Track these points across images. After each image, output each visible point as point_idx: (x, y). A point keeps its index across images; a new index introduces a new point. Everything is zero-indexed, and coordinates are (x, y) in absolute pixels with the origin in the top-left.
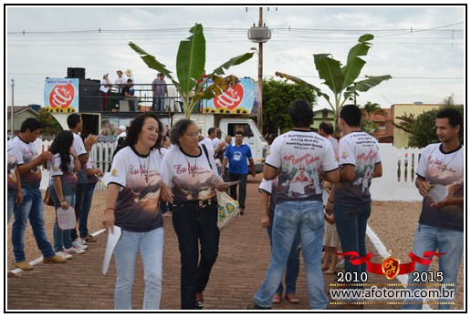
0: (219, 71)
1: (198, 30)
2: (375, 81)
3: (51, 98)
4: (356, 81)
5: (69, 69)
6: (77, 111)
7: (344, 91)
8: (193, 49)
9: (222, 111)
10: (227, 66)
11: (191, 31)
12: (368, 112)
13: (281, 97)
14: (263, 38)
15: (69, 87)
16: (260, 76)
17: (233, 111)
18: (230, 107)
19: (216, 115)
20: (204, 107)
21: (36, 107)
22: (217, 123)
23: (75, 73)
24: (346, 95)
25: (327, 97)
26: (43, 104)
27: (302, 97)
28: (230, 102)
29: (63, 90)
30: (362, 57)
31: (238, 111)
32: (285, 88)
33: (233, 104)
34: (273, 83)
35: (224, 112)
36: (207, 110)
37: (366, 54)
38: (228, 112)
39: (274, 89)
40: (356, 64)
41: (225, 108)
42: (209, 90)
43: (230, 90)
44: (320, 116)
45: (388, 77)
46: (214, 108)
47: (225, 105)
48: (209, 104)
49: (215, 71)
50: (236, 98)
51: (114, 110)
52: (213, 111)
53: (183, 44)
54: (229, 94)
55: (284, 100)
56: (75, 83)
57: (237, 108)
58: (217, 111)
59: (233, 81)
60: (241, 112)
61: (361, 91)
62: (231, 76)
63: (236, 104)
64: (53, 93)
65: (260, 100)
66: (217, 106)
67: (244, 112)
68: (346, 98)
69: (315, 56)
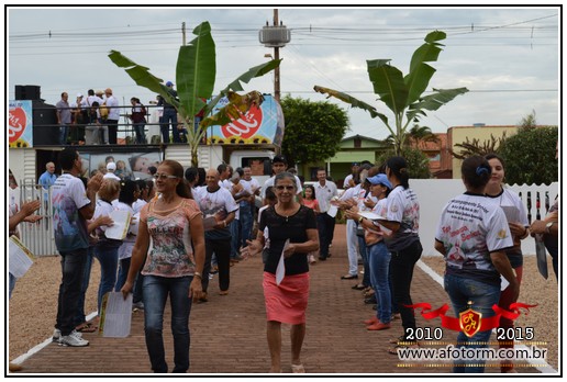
0: (236, 85)
1: (204, 30)
2: (447, 96)
4: (422, 96)
5: (16, 87)
6: (30, 145)
7: (407, 109)
8: (199, 55)
9: (233, 141)
10: (246, 78)
11: (194, 32)
12: (415, 137)
13: (302, 120)
14: (280, 42)
16: (277, 92)
17: (249, 141)
18: (244, 135)
19: (224, 147)
20: (209, 137)
22: (227, 158)
23: (26, 93)
24: (410, 116)
25: (384, 119)
28: (244, 128)
30: (430, 64)
31: (256, 141)
32: (307, 109)
33: (248, 131)
35: (237, 142)
36: (213, 141)
37: (435, 60)
38: (241, 142)
40: (423, 72)
41: (237, 137)
42: (223, 111)
44: (351, 145)
45: (463, 90)
46: (223, 137)
47: (238, 132)
48: (216, 132)
49: (229, 86)
50: (252, 122)
52: (221, 142)
53: (184, 51)
55: (306, 125)
56: (28, 106)
57: (255, 135)
58: (227, 141)
59: (255, 100)
60: (260, 142)
61: (430, 109)
62: (253, 93)
63: (253, 130)
65: (282, 125)
66: (227, 134)
67: (264, 141)
68: (409, 120)
69: (369, 62)
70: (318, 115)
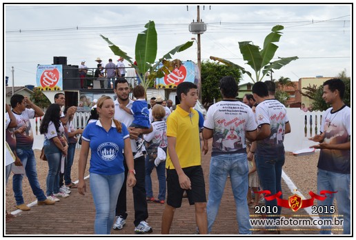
0: (168, 56)
1: (151, 26)
2: (285, 61)
3: (42, 80)
4: (271, 61)
5: (55, 58)
6: (61, 89)
7: (263, 69)
8: (148, 40)
9: (170, 86)
10: (173, 52)
11: (146, 27)
12: (282, 84)
13: (215, 75)
14: (201, 31)
15: (55, 71)
16: (199, 59)
18: (177, 83)
19: (166, 90)
20: (157, 84)
21: (31, 87)
22: (167, 96)
23: (59, 60)
24: (264, 72)
25: (250, 74)
26: (36, 84)
27: (231, 74)
28: (177, 79)
29: (51, 73)
32: (218, 68)
33: (178, 81)
34: (209, 65)
35: (172, 87)
36: (160, 86)
37: (278, 41)
39: (210, 69)
40: (271, 48)
41: (173, 84)
42: (160, 71)
43: (176, 70)
44: (246, 88)
45: (295, 58)
46: (165, 85)
47: (173, 82)
48: (160, 82)
49: (164, 57)
50: (181, 76)
51: (89, 88)
52: (164, 87)
53: (140, 37)
54: (176, 73)
55: (218, 77)
56: (60, 68)
58: (167, 87)
59: (178, 64)
61: (275, 68)
62: (176, 60)
63: (181, 81)
64: (43, 76)
65: (199, 77)
66: (167, 83)
68: (264, 75)
69: (239, 43)
70: (224, 72)
